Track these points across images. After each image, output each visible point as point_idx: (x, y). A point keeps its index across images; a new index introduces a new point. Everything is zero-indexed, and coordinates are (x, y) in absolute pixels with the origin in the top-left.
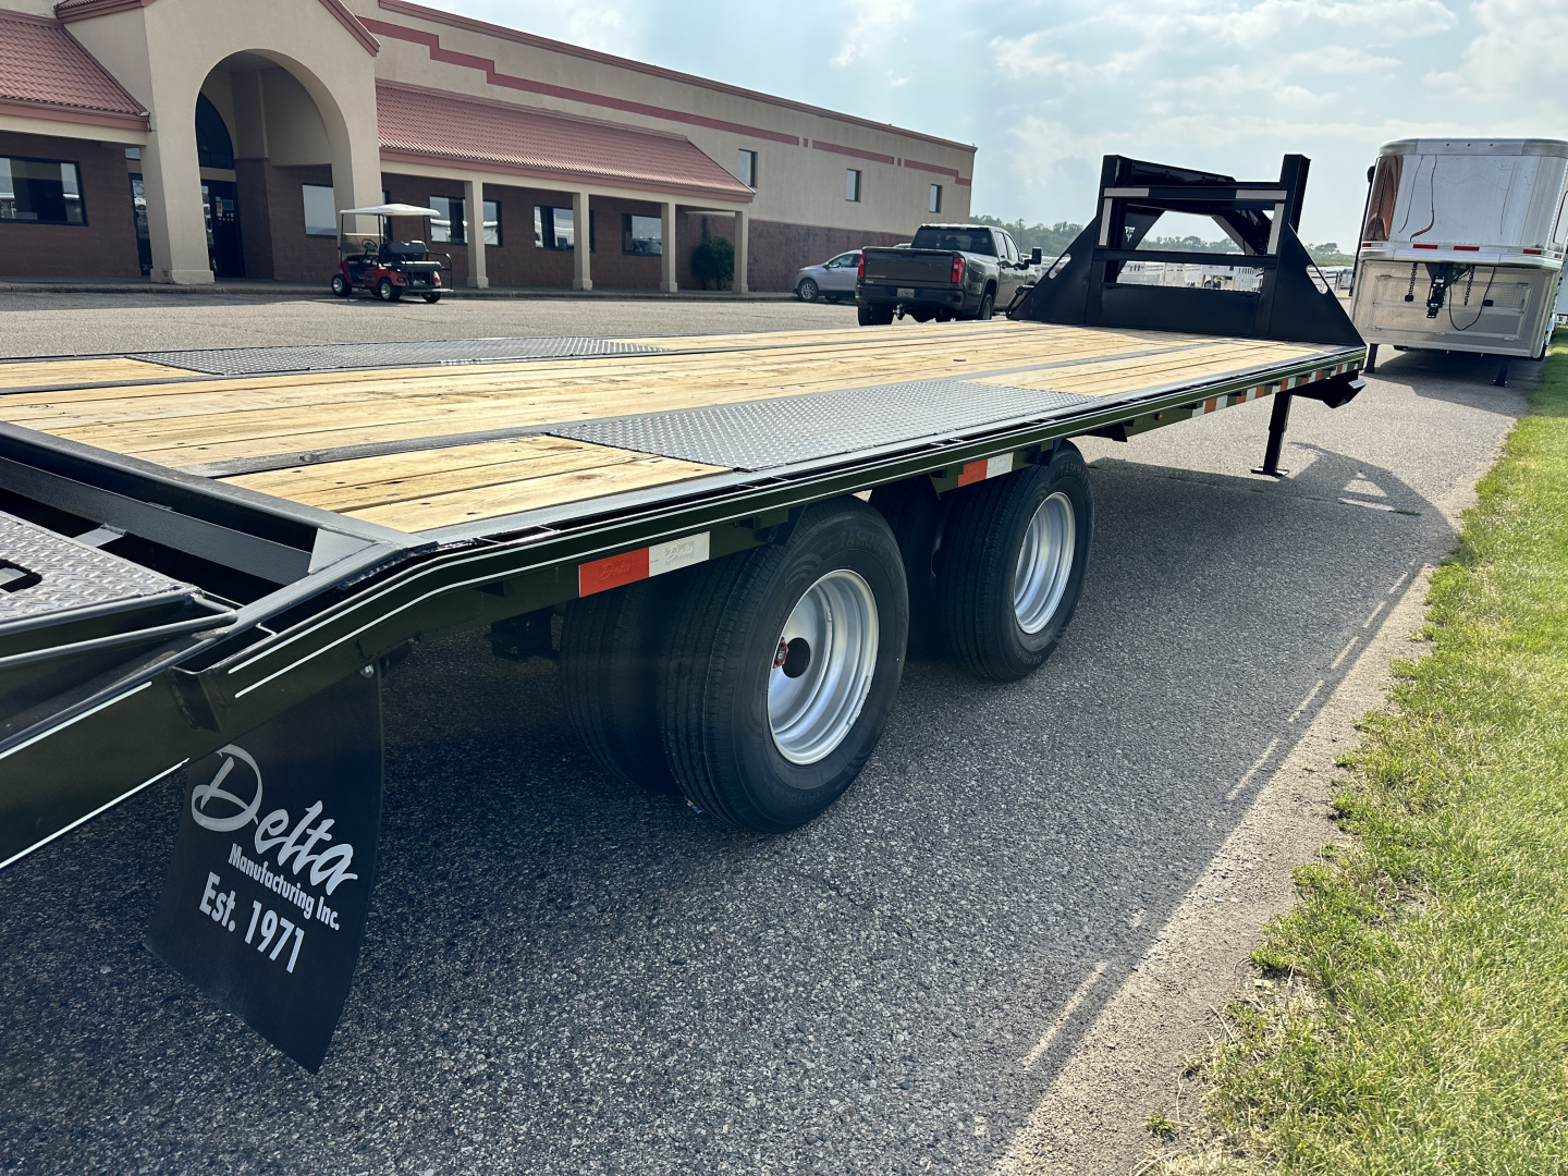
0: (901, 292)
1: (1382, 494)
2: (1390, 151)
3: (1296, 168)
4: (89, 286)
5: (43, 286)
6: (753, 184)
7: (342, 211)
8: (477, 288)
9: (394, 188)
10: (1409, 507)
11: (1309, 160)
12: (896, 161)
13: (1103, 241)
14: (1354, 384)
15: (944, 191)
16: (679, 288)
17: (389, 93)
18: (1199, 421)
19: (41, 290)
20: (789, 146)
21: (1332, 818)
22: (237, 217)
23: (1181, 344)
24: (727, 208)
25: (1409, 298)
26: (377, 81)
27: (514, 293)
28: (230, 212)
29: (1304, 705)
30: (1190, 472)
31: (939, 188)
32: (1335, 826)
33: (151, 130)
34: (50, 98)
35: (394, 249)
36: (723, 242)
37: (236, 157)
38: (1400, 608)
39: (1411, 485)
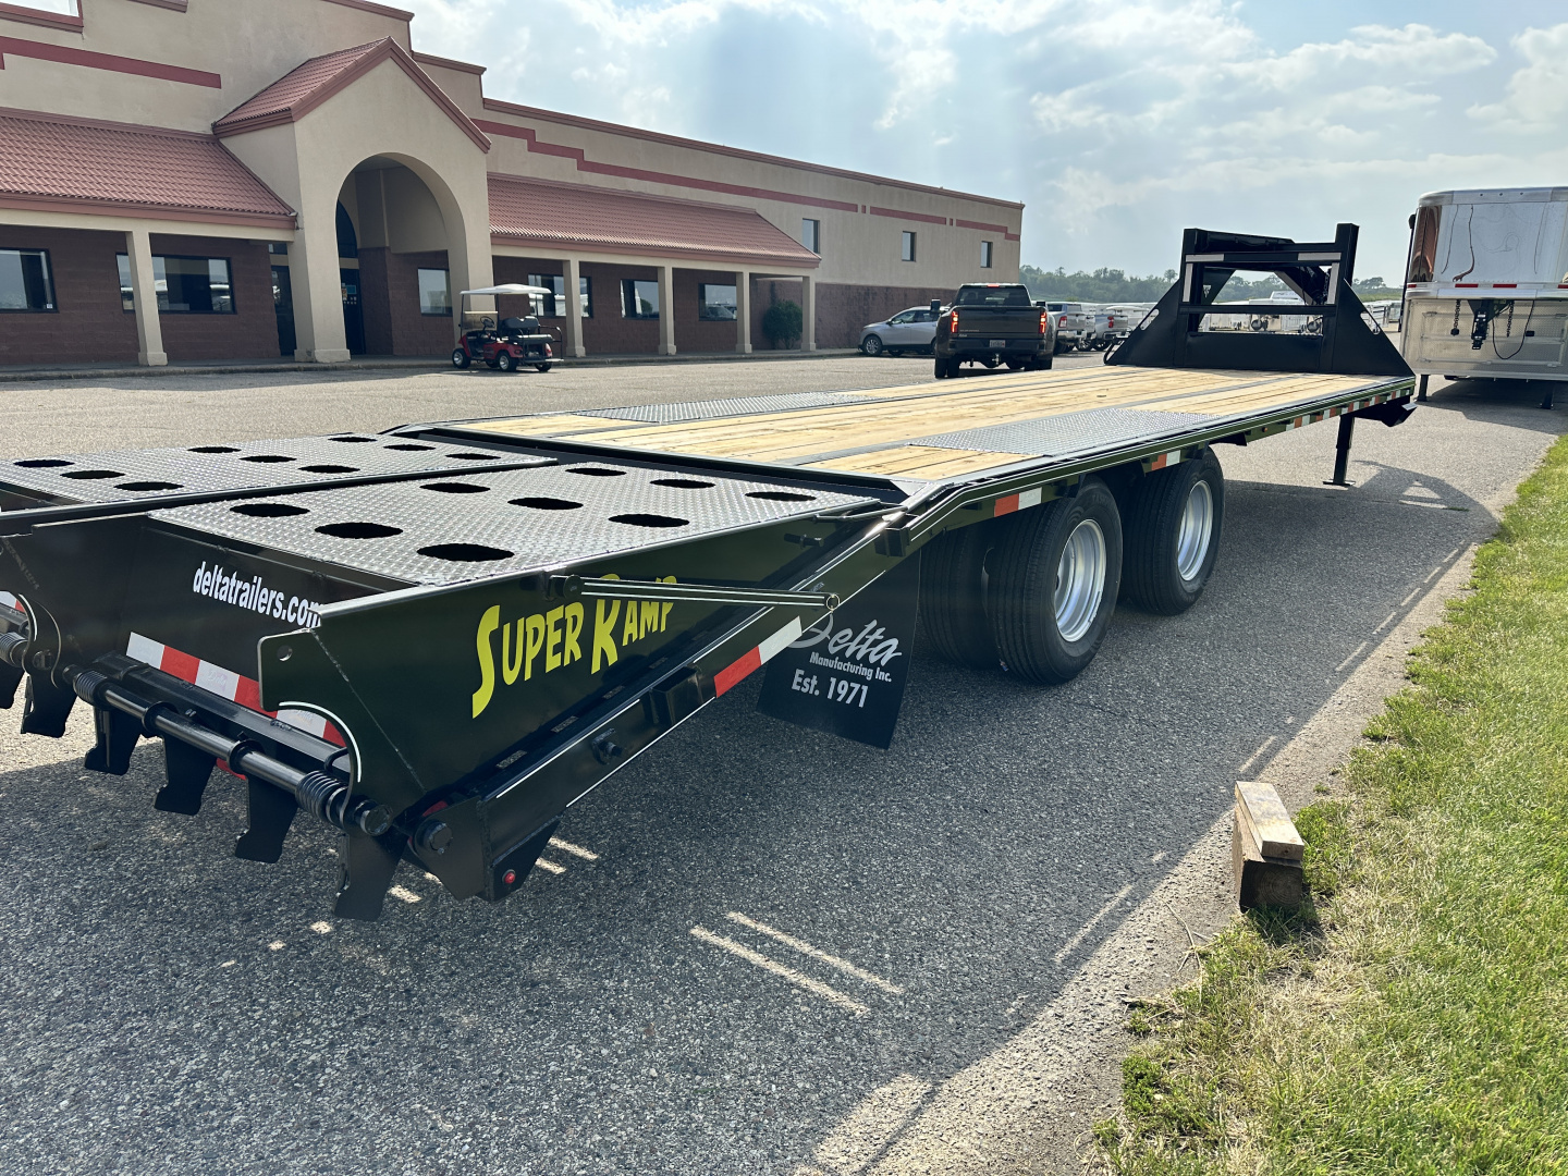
0: (993, 344)
1: (1436, 496)
2: (1428, 202)
3: (1348, 234)
4: (248, 367)
5: (210, 368)
6: (816, 250)
7: (463, 292)
8: (575, 357)
9: (505, 269)
10: (1459, 506)
11: (1358, 227)
12: (948, 222)
13: (1186, 298)
14: (1407, 407)
15: (994, 246)
16: (753, 349)
17: (499, 184)
18: (1291, 433)
19: (209, 372)
20: (848, 213)
21: (1407, 678)
22: (359, 300)
23: (1262, 379)
24: (797, 274)
25: (1455, 332)
26: (489, 174)
27: (610, 360)
28: (353, 296)
29: (1383, 625)
30: (1272, 485)
31: (990, 244)
32: (1410, 682)
33: (298, 228)
34: (215, 204)
35: (511, 325)
36: (791, 305)
37: (359, 247)
38: (1452, 571)
39: (1461, 489)
